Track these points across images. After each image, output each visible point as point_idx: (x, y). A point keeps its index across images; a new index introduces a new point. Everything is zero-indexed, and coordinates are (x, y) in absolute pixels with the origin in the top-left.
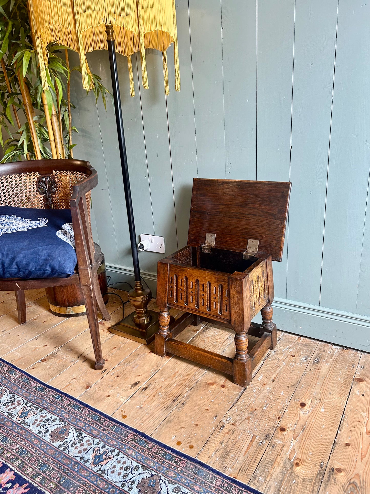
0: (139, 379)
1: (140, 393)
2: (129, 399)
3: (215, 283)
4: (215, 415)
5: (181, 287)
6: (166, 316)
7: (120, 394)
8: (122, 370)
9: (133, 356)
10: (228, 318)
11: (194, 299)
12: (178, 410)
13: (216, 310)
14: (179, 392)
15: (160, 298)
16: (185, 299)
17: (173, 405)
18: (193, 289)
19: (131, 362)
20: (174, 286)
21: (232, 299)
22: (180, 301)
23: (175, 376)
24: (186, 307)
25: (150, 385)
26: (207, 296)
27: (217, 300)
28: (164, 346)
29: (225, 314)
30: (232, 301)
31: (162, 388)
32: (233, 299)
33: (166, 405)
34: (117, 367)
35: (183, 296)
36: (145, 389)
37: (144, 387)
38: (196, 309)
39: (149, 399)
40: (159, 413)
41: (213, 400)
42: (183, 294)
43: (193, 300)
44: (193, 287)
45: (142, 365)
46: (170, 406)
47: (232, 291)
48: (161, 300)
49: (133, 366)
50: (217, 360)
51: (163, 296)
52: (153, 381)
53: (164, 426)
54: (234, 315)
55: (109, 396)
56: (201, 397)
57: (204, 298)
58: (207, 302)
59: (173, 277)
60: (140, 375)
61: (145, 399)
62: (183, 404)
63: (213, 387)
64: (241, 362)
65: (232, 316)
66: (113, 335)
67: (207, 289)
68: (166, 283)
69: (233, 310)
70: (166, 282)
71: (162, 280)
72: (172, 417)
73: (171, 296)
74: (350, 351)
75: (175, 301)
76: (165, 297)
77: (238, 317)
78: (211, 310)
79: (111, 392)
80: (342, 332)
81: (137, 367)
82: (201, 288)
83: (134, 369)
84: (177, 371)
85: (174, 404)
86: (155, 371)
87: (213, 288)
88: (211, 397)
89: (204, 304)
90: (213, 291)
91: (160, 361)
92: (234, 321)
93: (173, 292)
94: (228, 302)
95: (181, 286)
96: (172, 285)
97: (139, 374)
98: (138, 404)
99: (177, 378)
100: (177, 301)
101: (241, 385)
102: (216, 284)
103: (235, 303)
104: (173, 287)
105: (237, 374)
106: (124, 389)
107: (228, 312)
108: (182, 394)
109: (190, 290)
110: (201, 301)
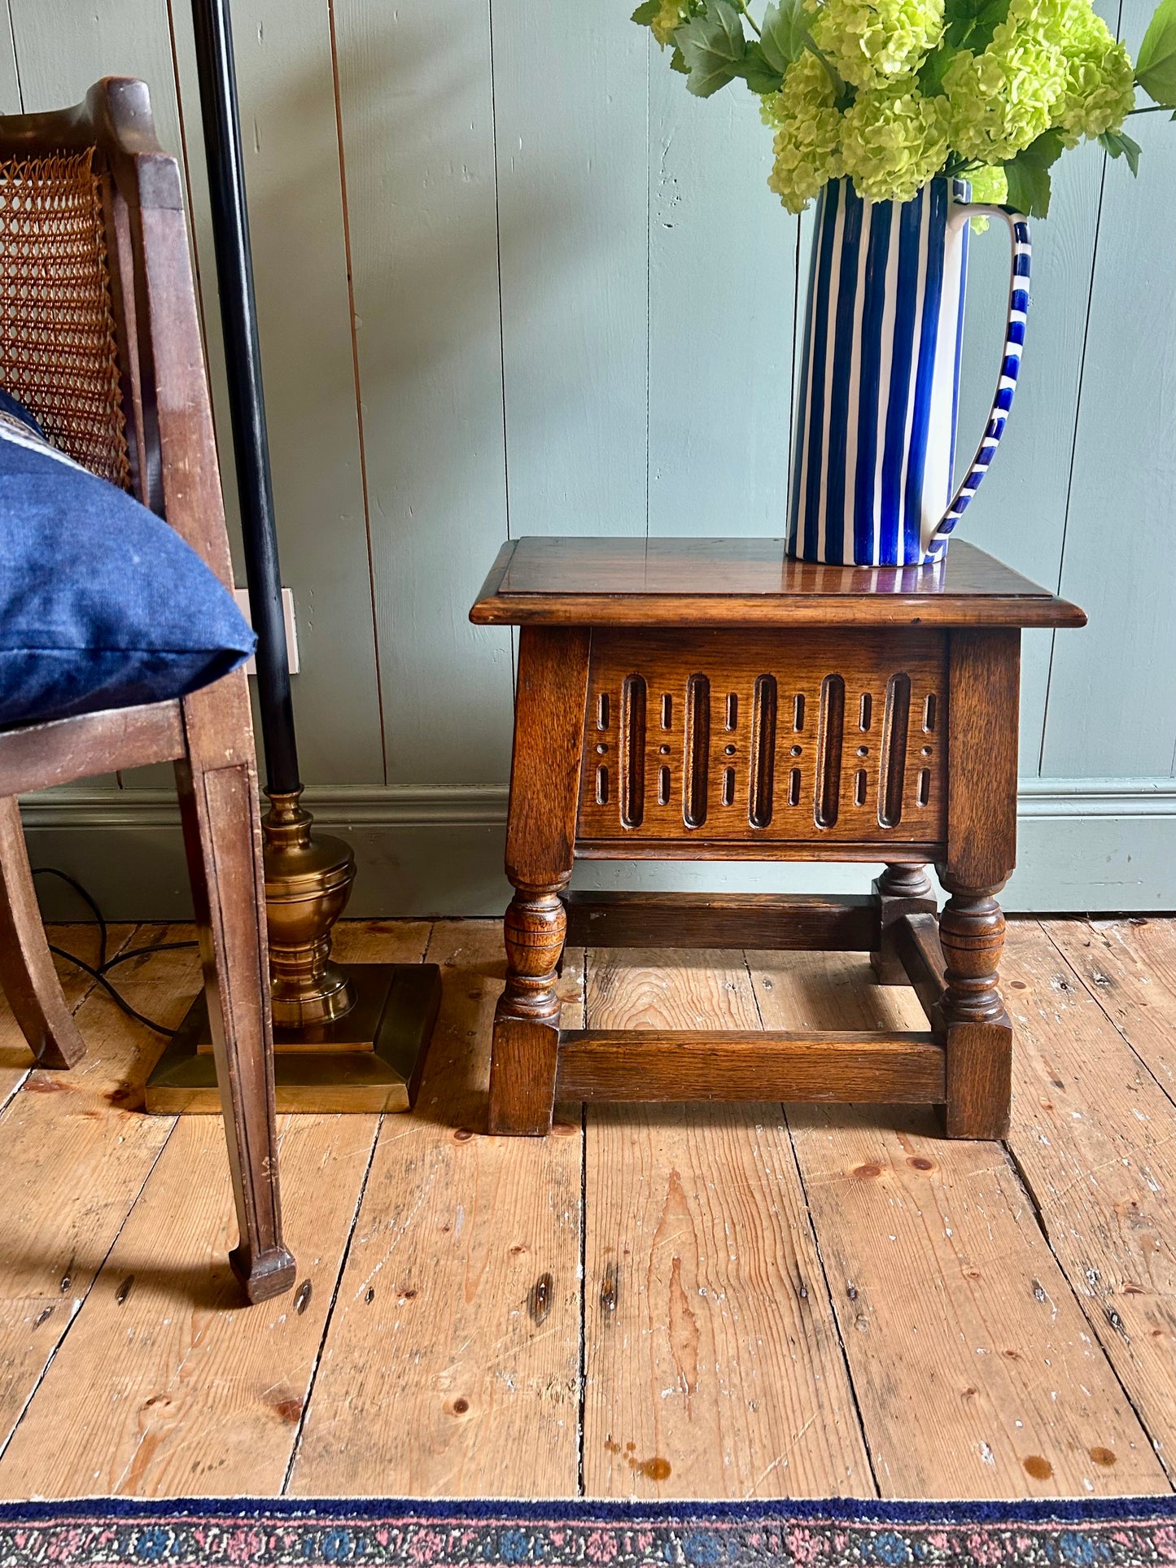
0: (529, 1268)
1: (608, 1326)
2: (583, 1376)
3: (869, 676)
4: (1029, 1284)
5: (665, 739)
6: (550, 917)
7: (515, 1372)
8: (398, 1258)
9: (389, 1177)
10: (931, 834)
11: (743, 783)
12: (861, 1327)
13: (866, 809)
14: (779, 1254)
15: (531, 822)
16: (686, 796)
17: (816, 1315)
18: (738, 731)
19: (409, 1206)
20: (621, 736)
21: (960, 737)
22: (657, 813)
23: (684, 1197)
24: (694, 835)
25: (612, 1271)
26: (817, 750)
27: (876, 759)
28: (550, 1079)
29: (914, 818)
30: (957, 746)
31: (688, 1265)
32: (965, 732)
33: (790, 1331)
34: (356, 1254)
35: (678, 780)
36: (609, 1296)
37: (594, 1289)
38: (753, 831)
39: (683, 1334)
40: (800, 1380)
41: (949, 1231)
42: (678, 769)
43: (737, 787)
44: (741, 720)
45: (482, 1202)
46: (809, 1327)
47: (961, 695)
48: (541, 832)
49: (439, 1220)
50: (865, 1053)
51: (551, 810)
52: (608, 1250)
53: (890, 1425)
54: (967, 811)
55: (461, 1407)
56: (893, 1238)
57: (801, 766)
58: (815, 782)
59: (618, 693)
60: (518, 1249)
61: (661, 1340)
62: (852, 1294)
63: (886, 1177)
64: (990, 1026)
65: (953, 820)
66: (171, 1120)
67: (819, 718)
68: (575, 735)
69: (960, 790)
70: (576, 727)
71: (548, 721)
72: (874, 1367)
73: (599, 801)
74: (1154, 924)
75: (626, 822)
76: (567, 808)
77: (987, 819)
78: (840, 817)
79: (451, 1382)
80: (1129, 858)
81: (461, 1216)
82: (786, 715)
83: (456, 1234)
84: (667, 1171)
85: (814, 1308)
86: (571, 1206)
87: (855, 704)
88: (928, 1223)
89: (802, 794)
90: (853, 719)
91: (546, 1158)
92: (967, 839)
93: (616, 774)
94: (935, 758)
95: (668, 733)
96: (609, 739)
97: (513, 1245)
98: (655, 1382)
99: (703, 1200)
100: (636, 816)
101: (985, 1137)
102: (874, 676)
103: (972, 753)
104: (616, 747)
105: (965, 1090)
106: (507, 1338)
107: (932, 806)
108: (799, 1257)
109: (718, 743)
110: (783, 784)
